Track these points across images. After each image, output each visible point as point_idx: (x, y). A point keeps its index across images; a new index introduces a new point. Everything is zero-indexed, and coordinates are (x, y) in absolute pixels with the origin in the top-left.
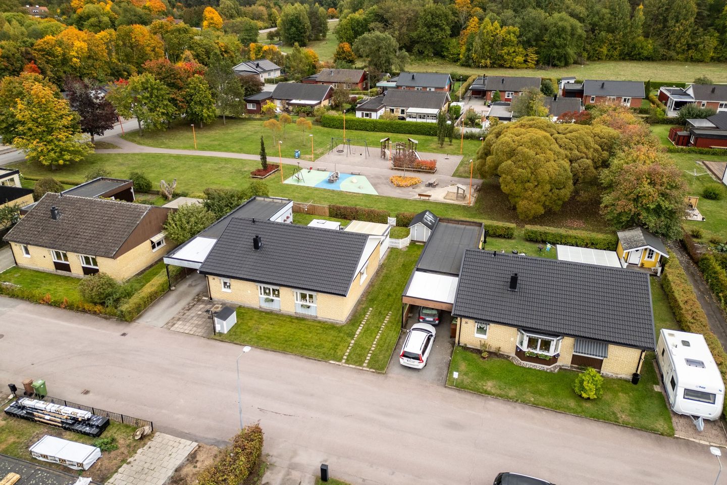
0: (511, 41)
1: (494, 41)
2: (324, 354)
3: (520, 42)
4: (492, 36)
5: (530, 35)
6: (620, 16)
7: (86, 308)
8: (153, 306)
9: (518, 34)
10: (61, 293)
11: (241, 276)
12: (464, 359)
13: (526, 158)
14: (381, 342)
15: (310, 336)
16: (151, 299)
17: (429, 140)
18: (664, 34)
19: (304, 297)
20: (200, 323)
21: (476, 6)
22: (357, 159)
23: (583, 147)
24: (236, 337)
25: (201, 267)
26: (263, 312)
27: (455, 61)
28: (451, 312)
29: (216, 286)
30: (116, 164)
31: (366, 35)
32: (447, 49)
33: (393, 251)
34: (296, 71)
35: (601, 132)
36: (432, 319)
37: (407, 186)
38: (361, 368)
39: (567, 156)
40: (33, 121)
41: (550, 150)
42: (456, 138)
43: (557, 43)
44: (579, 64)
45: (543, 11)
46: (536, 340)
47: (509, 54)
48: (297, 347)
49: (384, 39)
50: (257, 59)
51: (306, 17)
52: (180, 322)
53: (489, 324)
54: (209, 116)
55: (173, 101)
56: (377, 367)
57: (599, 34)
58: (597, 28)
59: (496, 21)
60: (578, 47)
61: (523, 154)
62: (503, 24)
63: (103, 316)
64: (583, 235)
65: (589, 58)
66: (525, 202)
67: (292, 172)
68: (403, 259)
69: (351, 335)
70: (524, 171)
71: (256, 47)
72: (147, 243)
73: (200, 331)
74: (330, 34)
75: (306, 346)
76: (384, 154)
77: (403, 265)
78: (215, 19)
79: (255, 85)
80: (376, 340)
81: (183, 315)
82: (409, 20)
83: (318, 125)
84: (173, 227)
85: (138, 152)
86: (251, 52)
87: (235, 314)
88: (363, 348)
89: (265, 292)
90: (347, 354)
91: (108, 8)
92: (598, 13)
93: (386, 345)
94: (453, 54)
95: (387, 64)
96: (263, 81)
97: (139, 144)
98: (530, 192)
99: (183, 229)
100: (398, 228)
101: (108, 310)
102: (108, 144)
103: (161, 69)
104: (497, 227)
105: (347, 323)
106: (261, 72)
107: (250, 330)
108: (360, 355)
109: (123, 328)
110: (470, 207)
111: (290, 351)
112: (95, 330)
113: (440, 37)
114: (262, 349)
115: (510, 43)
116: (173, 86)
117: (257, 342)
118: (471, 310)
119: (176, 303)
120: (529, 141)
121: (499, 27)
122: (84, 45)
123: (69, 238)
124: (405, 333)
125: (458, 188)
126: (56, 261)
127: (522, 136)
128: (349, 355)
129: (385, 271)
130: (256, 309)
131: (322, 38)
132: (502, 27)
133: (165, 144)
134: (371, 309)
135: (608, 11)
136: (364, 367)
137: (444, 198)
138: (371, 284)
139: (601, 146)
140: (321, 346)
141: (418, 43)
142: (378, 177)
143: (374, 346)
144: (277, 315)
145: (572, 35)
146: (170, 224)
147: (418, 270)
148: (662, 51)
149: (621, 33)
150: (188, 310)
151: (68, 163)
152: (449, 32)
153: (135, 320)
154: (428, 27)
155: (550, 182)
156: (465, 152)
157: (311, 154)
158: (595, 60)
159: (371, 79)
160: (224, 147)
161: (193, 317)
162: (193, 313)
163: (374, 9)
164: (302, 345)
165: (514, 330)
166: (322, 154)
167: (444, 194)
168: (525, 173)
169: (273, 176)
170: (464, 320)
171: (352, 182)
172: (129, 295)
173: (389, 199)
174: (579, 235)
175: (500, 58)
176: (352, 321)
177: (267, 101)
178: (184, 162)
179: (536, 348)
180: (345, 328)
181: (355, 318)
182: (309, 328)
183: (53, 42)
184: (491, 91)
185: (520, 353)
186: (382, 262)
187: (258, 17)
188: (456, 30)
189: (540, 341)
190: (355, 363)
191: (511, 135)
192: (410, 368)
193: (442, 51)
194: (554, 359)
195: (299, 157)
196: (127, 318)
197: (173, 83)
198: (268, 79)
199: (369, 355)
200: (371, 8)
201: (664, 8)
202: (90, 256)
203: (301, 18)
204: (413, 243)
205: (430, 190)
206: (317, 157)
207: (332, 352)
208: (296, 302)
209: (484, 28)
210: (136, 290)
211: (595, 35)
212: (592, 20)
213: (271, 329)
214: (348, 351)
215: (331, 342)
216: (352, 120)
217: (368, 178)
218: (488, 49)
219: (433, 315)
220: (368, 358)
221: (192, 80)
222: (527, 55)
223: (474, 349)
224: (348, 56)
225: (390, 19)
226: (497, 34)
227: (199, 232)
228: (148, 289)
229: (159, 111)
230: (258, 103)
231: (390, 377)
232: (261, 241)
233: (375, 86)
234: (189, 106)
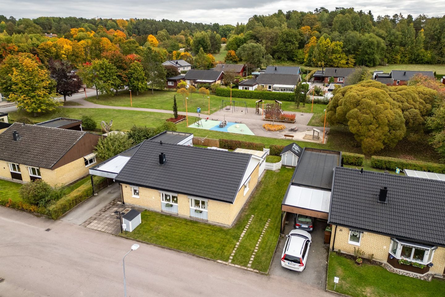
0: (337, 50)
1: (327, 50)
2: (213, 253)
3: (344, 51)
4: (325, 47)
5: (350, 47)
6: (409, 36)
7: (24, 206)
8: (77, 208)
9: (342, 46)
10: (10, 196)
11: (147, 185)
12: (340, 264)
13: (369, 106)
14: (263, 245)
15: (201, 237)
16: (76, 202)
17: (288, 104)
18: (439, 47)
19: (197, 203)
20: (112, 222)
21: (314, 30)
22: (239, 114)
23: (411, 100)
24: (139, 235)
25: (117, 177)
26: (164, 215)
27: (301, 63)
28: (327, 220)
29: (128, 192)
30: (77, 114)
31: (245, 45)
32: (296, 56)
33: (268, 172)
34: (201, 66)
35: (424, 91)
36: (307, 226)
37: (275, 130)
38: (246, 268)
39: (399, 107)
40: (23, 83)
41: (387, 101)
42: (308, 103)
43: (368, 51)
44: (382, 65)
45: (358, 32)
46: (410, 249)
47: (336, 58)
48: (189, 246)
49: (257, 47)
50: (177, 60)
51: (208, 39)
52: (96, 221)
53: (363, 233)
54: (142, 87)
55: (119, 76)
56: (260, 268)
57: (395, 47)
58: (393, 43)
59: (328, 38)
60: (381, 55)
61: (367, 104)
62: (333, 40)
63: (36, 214)
64: (420, 164)
65: (388, 62)
66: (369, 139)
67: (195, 121)
68: (277, 178)
69: (237, 238)
70: (368, 116)
71: (177, 53)
72: (81, 161)
73: (111, 229)
74: (222, 50)
75: (198, 245)
76: (258, 111)
77: (277, 182)
78: (154, 41)
79: (174, 71)
80: (258, 243)
81: (99, 215)
82: (272, 38)
83: (213, 94)
84: (101, 148)
85: (93, 108)
86: (174, 57)
87: (139, 216)
88: (248, 250)
89: (166, 199)
90: (233, 254)
91: (92, 35)
92: (394, 34)
93: (267, 248)
94: (300, 59)
95: (258, 63)
96: (180, 72)
97: (95, 103)
98: (373, 132)
99: (108, 149)
100: (271, 156)
101: (40, 209)
102: (75, 103)
103: (113, 57)
104: (350, 157)
105: (233, 227)
106: (178, 67)
107: (151, 230)
108: (244, 256)
109: (49, 225)
110: (324, 145)
111: (183, 249)
112: (27, 225)
113: (292, 48)
114: (160, 247)
115: (337, 52)
116: (120, 68)
117: (156, 241)
118: (346, 219)
119: (96, 206)
120: (371, 94)
121: (330, 42)
122: (70, 47)
123: (22, 154)
124: (284, 238)
125: (314, 131)
126: (13, 171)
127: (364, 91)
128: (235, 255)
129: (263, 186)
130: (158, 212)
131: (217, 52)
132: (332, 42)
133: (112, 104)
134: (253, 216)
135: (400, 33)
136: (248, 267)
137: (304, 138)
138: (252, 196)
139: (425, 100)
140: (209, 246)
141: (277, 52)
142: (254, 125)
143: (257, 248)
144: (175, 218)
145: (378, 47)
146: (99, 146)
147: (293, 184)
148: (437, 58)
149: (410, 47)
150: (104, 212)
151: (44, 111)
152: (298, 46)
153: (60, 218)
154: (284, 42)
155: (389, 125)
156: (314, 111)
157: (208, 111)
158: (392, 64)
159: (249, 71)
160: (150, 106)
161: (107, 217)
162: (107, 214)
163: (250, 33)
164: (194, 245)
165: (387, 238)
166: (216, 111)
167: (303, 136)
168: (369, 117)
169: (181, 123)
170: (339, 228)
171: (236, 127)
172: (58, 197)
173: (263, 138)
174: (418, 164)
175: (330, 61)
176: (238, 226)
177: (181, 80)
178: (122, 114)
179: (409, 256)
180: (231, 231)
181: (240, 223)
182: (201, 230)
183: (51, 45)
184: (328, 77)
185: (392, 261)
186: (260, 180)
187: (180, 41)
188: (302, 45)
189: (413, 250)
190: (240, 263)
191: (355, 91)
192: (291, 270)
193: (293, 57)
194: (427, 267)
195: (200, 112)
196: (53, 216)
197: (121, 66)
198: (183, 71)
199: (253, 256)
200: (248, 32)
201: (438, 31)
202: (36, 168)
203: (205, 39)
204: (284, 166)
205: (292, 133)
206: (212, 112)
207: (220, 252)
208: (191, 207)
209: (320, 43)
210: (65, 194)
211: (392, 48)
212: (390, 38)
213: (169, 229)
214: (234, 251)
215: (219, 243)
216: (236, 91)
217: (247, 125)
218: (323, 55)
219: (307, 223)
220: (252, 259)
221: (133, 64)
222: (348, 59)
223: (347, 255)
224: (234, 58)
225: (260, 37)
226: (329, 46)
227: (120, 152)
228: (75, 193)
229: (109, 83)
230: (175, 81)
231: (273, 279)
232: (165, 158)
233: (251, 74)
234: (130, 81)
